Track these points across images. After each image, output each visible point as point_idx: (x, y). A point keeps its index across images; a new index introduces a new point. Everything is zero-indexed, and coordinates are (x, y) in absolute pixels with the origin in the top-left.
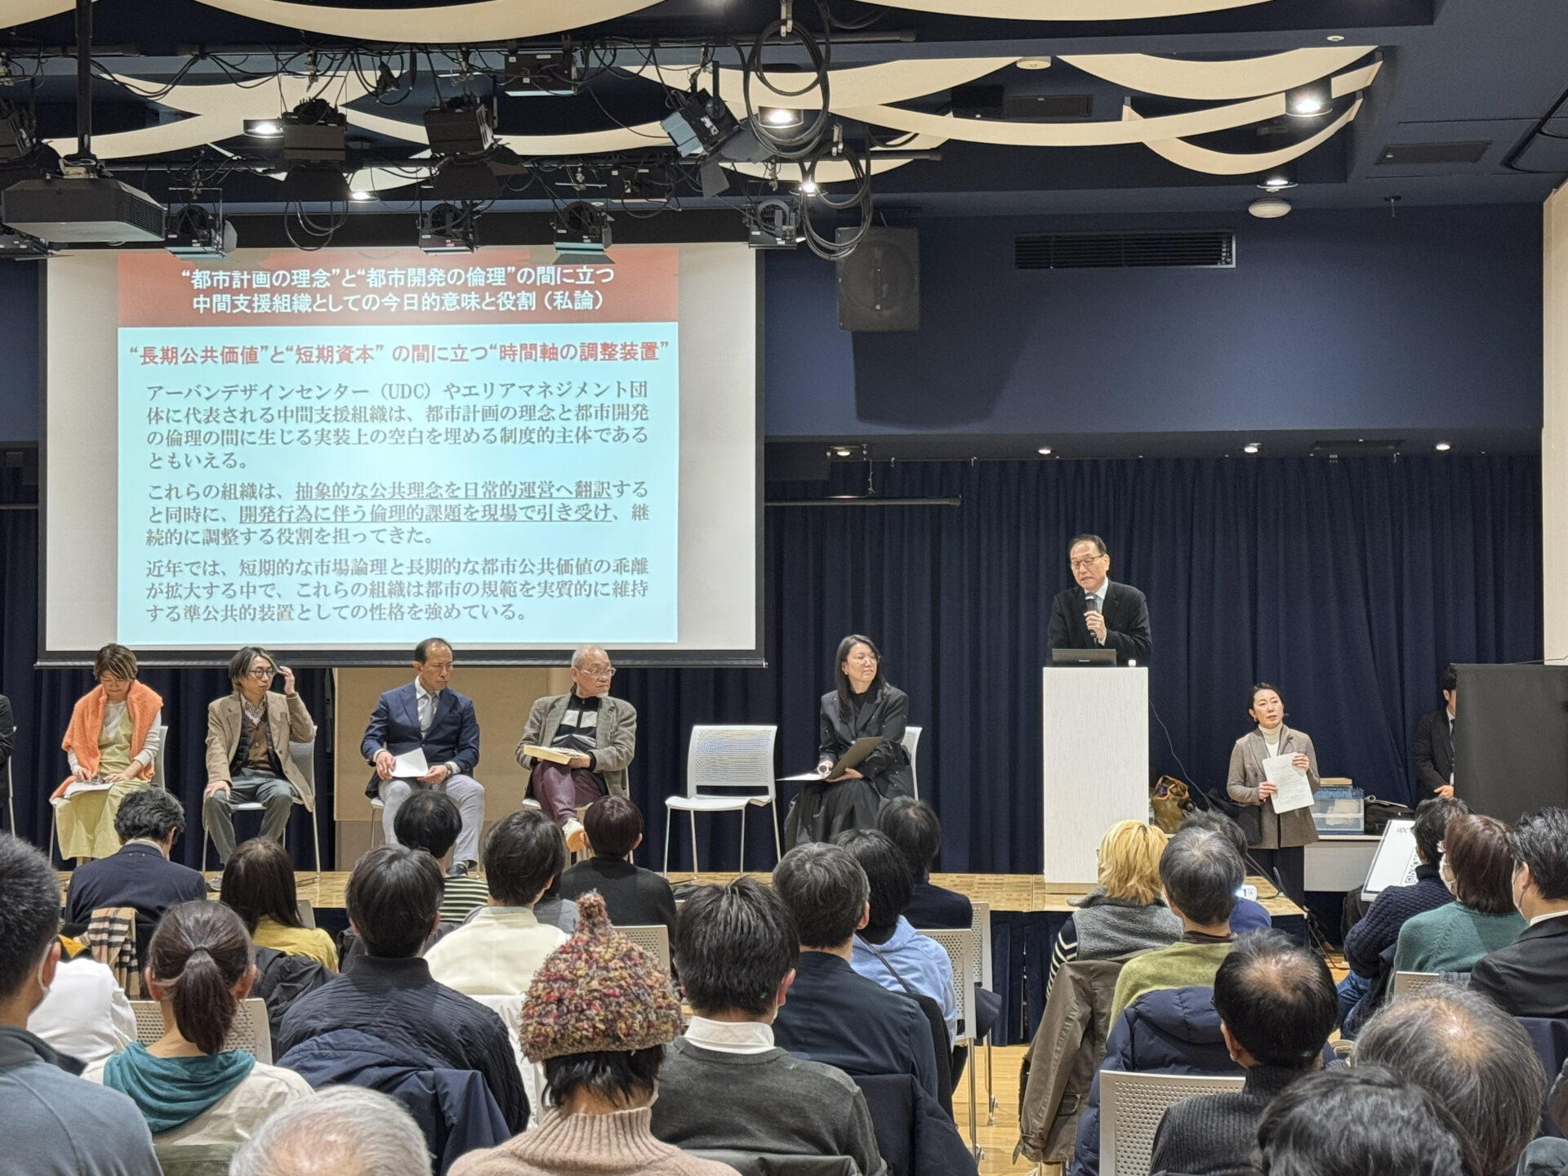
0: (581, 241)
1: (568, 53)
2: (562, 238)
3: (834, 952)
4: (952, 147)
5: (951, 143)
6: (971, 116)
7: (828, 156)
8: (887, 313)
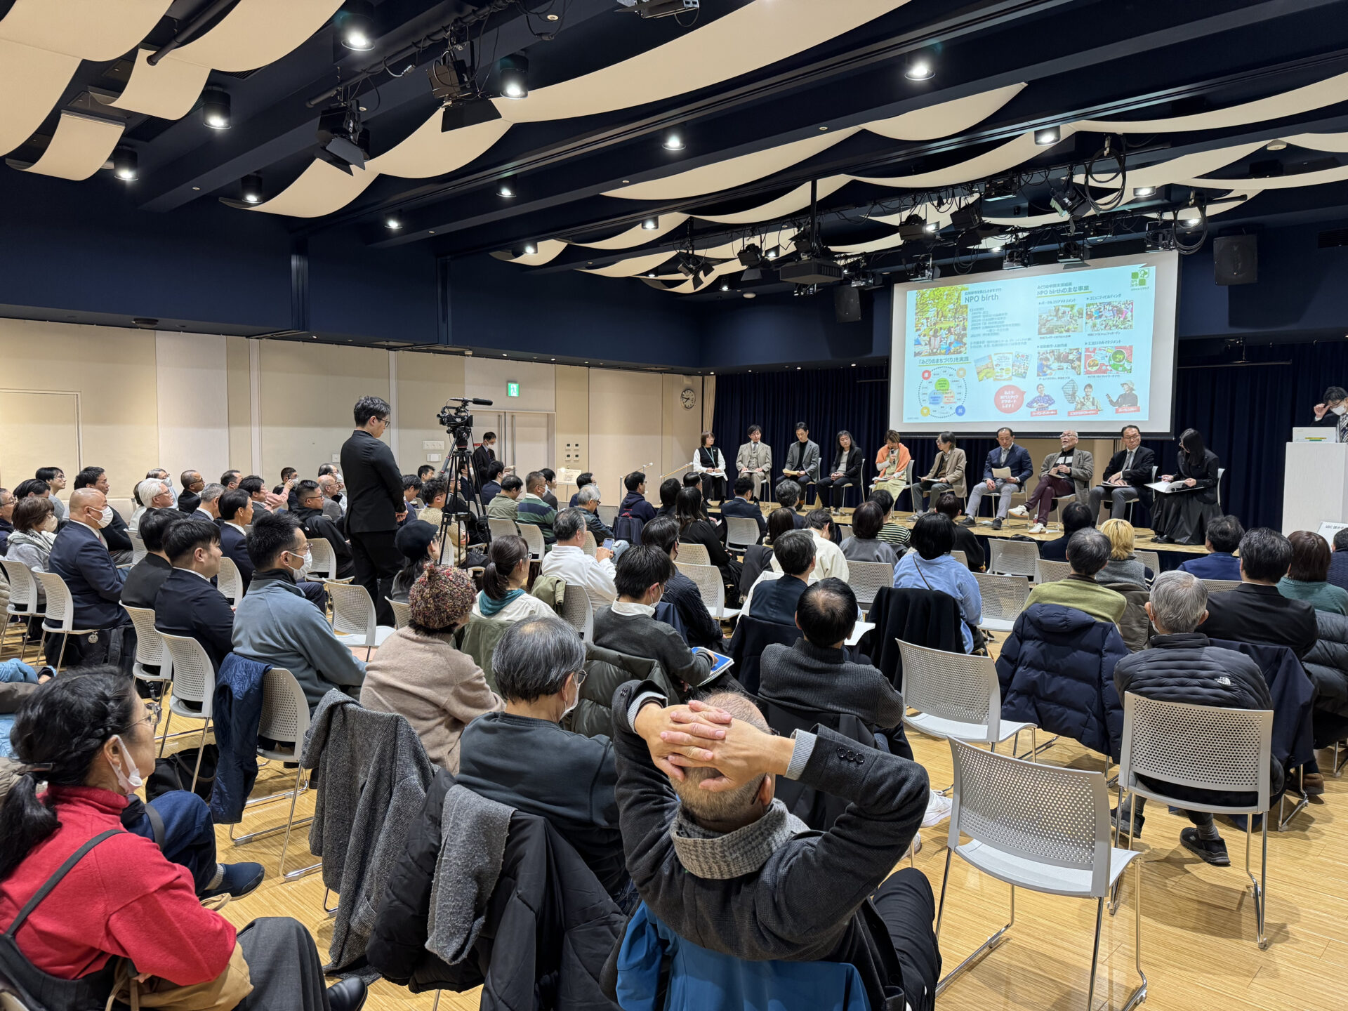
0: (1069, 258)
1: (1011, 179)
2: (1061, 258)
3: (798, 576)
4: (1266, 193)
5: (1265, 192)
6: (1265, 177)
7: (1187, 206)
8: (1240, 276)
